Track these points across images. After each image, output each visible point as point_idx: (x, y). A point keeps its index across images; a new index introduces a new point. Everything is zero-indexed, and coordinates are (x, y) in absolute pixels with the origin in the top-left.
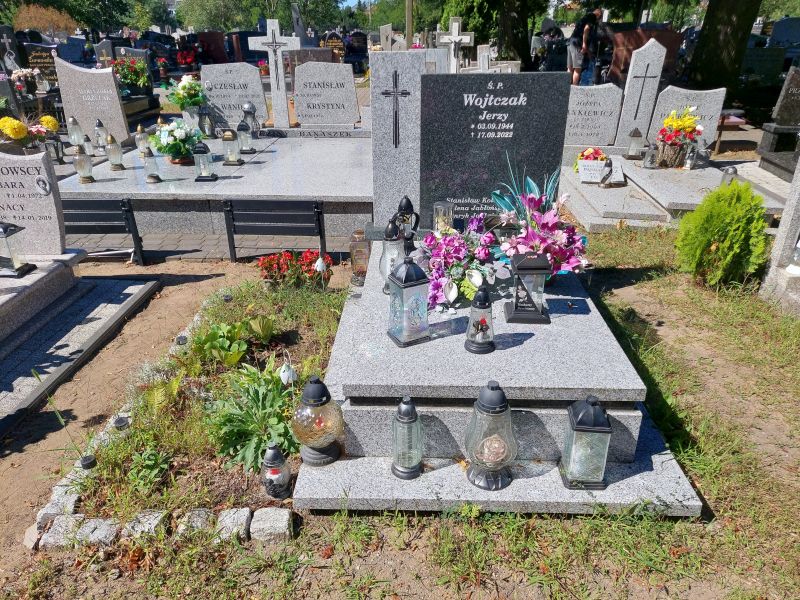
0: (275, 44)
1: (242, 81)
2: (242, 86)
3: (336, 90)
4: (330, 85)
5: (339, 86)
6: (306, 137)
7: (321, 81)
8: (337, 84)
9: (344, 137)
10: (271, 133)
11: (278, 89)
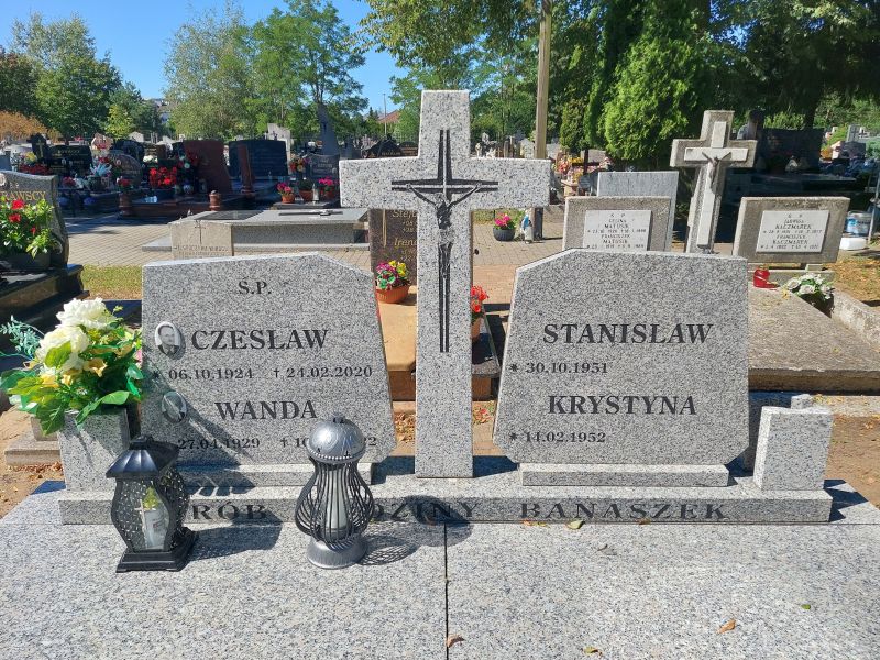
0: (446, 187)
1: (303, 322)
2: (302, 336)
3: (674, 350)
4: (648, 332)
5: (686, 334)
6: (548, 520)
7: (615, 318)
8: (678, 328)
9: (694, 520)
10: (407, 511)
11: (444, 346)
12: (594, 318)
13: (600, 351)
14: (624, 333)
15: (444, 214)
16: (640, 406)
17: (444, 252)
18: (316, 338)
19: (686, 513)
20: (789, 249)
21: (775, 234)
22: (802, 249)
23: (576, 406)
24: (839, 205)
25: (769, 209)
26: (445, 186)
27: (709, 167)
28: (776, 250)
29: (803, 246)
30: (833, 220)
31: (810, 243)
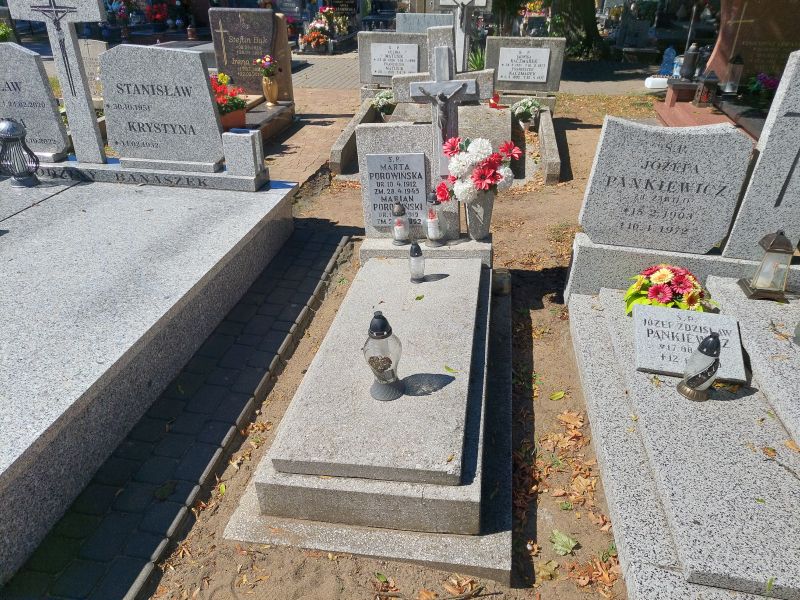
0: (55, 9)
1: (9, 77)
2: (10, 85)
3: (177, 100)
4: (164, 90)
5: (181, 92)
6: (128, 182)
7: (147, 82)
8: (176, 88)
9: (194, 187)
10: (66, 174)
11: (74, 93)
12: (138, 80)
13: (144, 99)
14: (153, 89)
15: (57, 23)
16: (170, 129)
17: (62, 43)
18: (16, 87)
19: (189, 183)
20: (522, 79)
21: (510, 67)
22: (531, 80)
23: (141, 129)
24: (558, 44)
25: (504, 46)
26: (53, 9)
27: (459, 11)
28: (512, 79)
29: (532, 77)
30: (554, 56)
31: (537, 75)
